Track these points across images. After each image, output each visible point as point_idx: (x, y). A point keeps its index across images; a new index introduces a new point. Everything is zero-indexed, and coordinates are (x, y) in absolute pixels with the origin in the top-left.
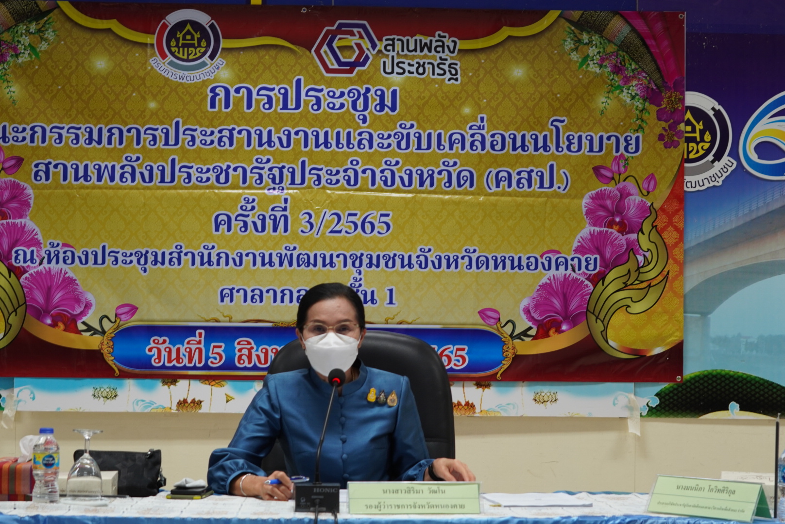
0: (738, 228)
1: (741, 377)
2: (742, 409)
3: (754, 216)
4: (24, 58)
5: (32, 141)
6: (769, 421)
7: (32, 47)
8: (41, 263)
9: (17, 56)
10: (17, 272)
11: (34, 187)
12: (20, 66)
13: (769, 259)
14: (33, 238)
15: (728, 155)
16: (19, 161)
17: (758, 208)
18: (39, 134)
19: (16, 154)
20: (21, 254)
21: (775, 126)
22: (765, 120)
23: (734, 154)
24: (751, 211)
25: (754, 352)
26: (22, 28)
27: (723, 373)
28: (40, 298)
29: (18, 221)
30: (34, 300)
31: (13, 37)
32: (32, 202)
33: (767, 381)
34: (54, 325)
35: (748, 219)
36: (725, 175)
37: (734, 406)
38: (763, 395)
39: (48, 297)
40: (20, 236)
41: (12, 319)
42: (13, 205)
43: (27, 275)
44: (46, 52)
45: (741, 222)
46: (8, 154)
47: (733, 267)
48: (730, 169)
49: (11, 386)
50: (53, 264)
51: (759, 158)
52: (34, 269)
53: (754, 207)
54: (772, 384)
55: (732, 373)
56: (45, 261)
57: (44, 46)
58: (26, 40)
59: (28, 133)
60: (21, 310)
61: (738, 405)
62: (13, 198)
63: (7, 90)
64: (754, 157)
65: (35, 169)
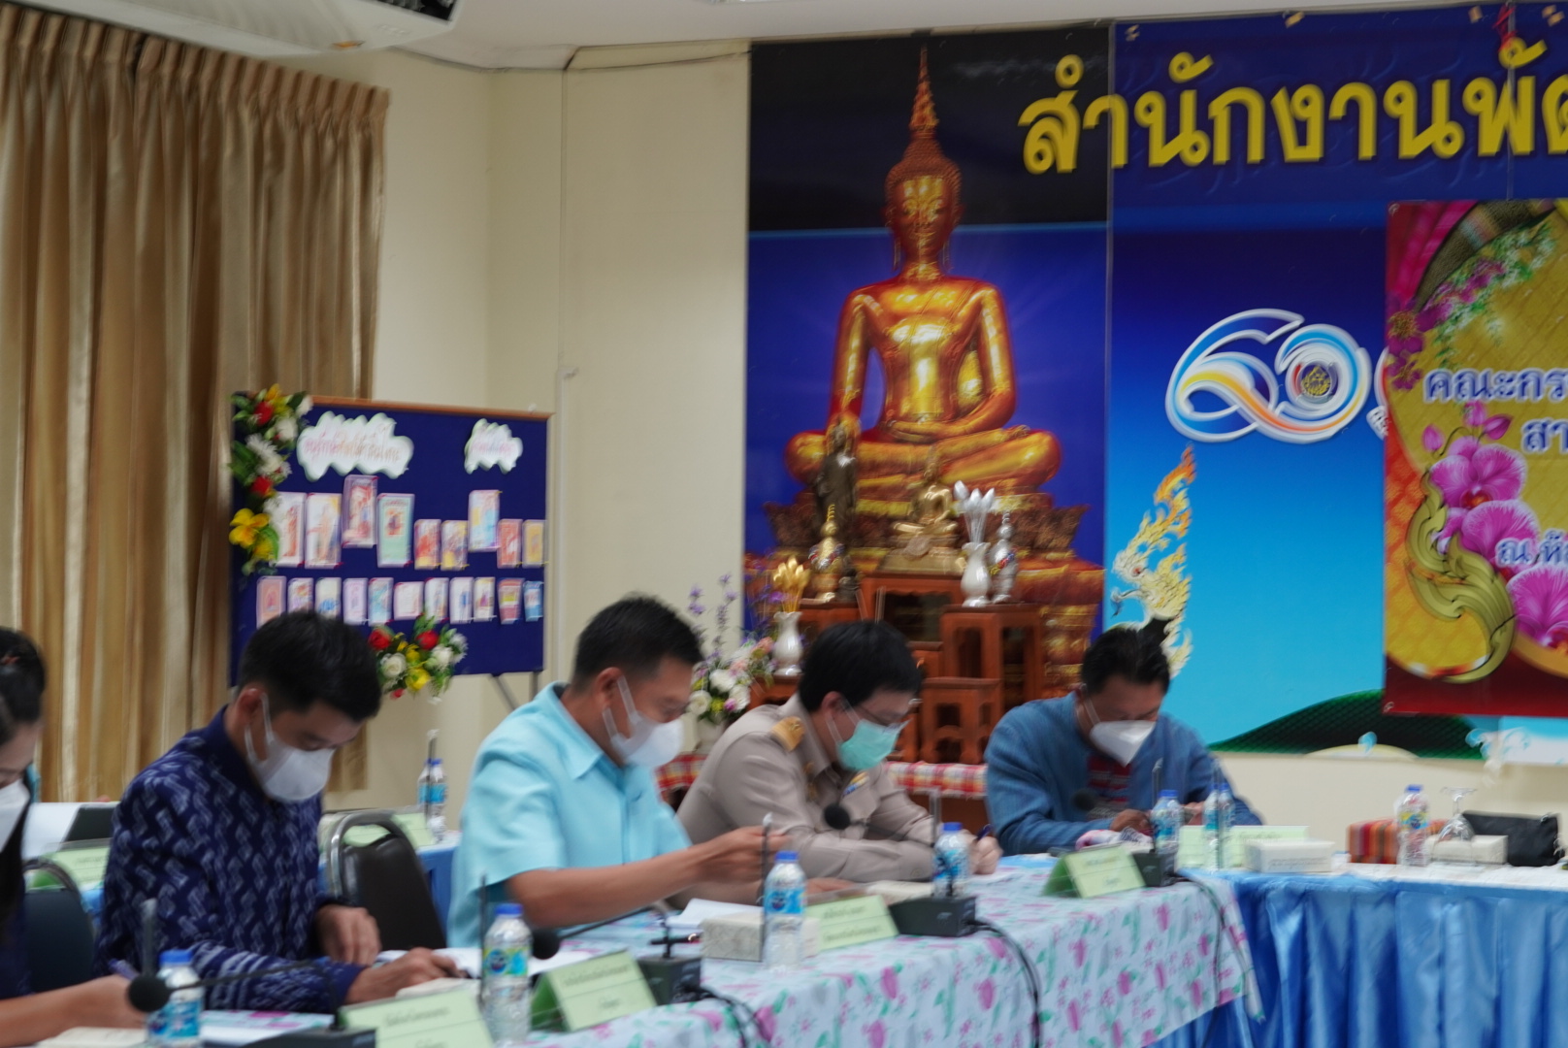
4: (1511, 281)
5: (1523, 393)
7: (1522, 266)
8: (1536, 562)
9: (1502, 277)
10: (1506, 573)
11: (1528, 458)
12: (1508, 290)
14: (1523, 528)
16: (1505, 423)
18: (1531, 386)
19: (1502, 411)
20: (1509, 550)
26: (1508, 239)
28: (1534, 608)
29: (1506, 504)
30: (1525, 611)
31: (1495, 254)
32: (1523, 476)
34: (1554, 645)
39: (1546, 607)
40: (1507, 525)
41: (1499, 637)
42: (1499, 481)
43: (1514, 579)
44: (1540, 271)
46: (1488, 413)
49: (1495, 729)
50: (1552, 562)
52: (1527, 569)
56: (1542, 557)
57: (1536, 264)
58: (1513, 256)
59: (1516, 384)
60: (1510, 624)
62: (1497, 473)
63: (1489, 325)
65: (1526, 435)
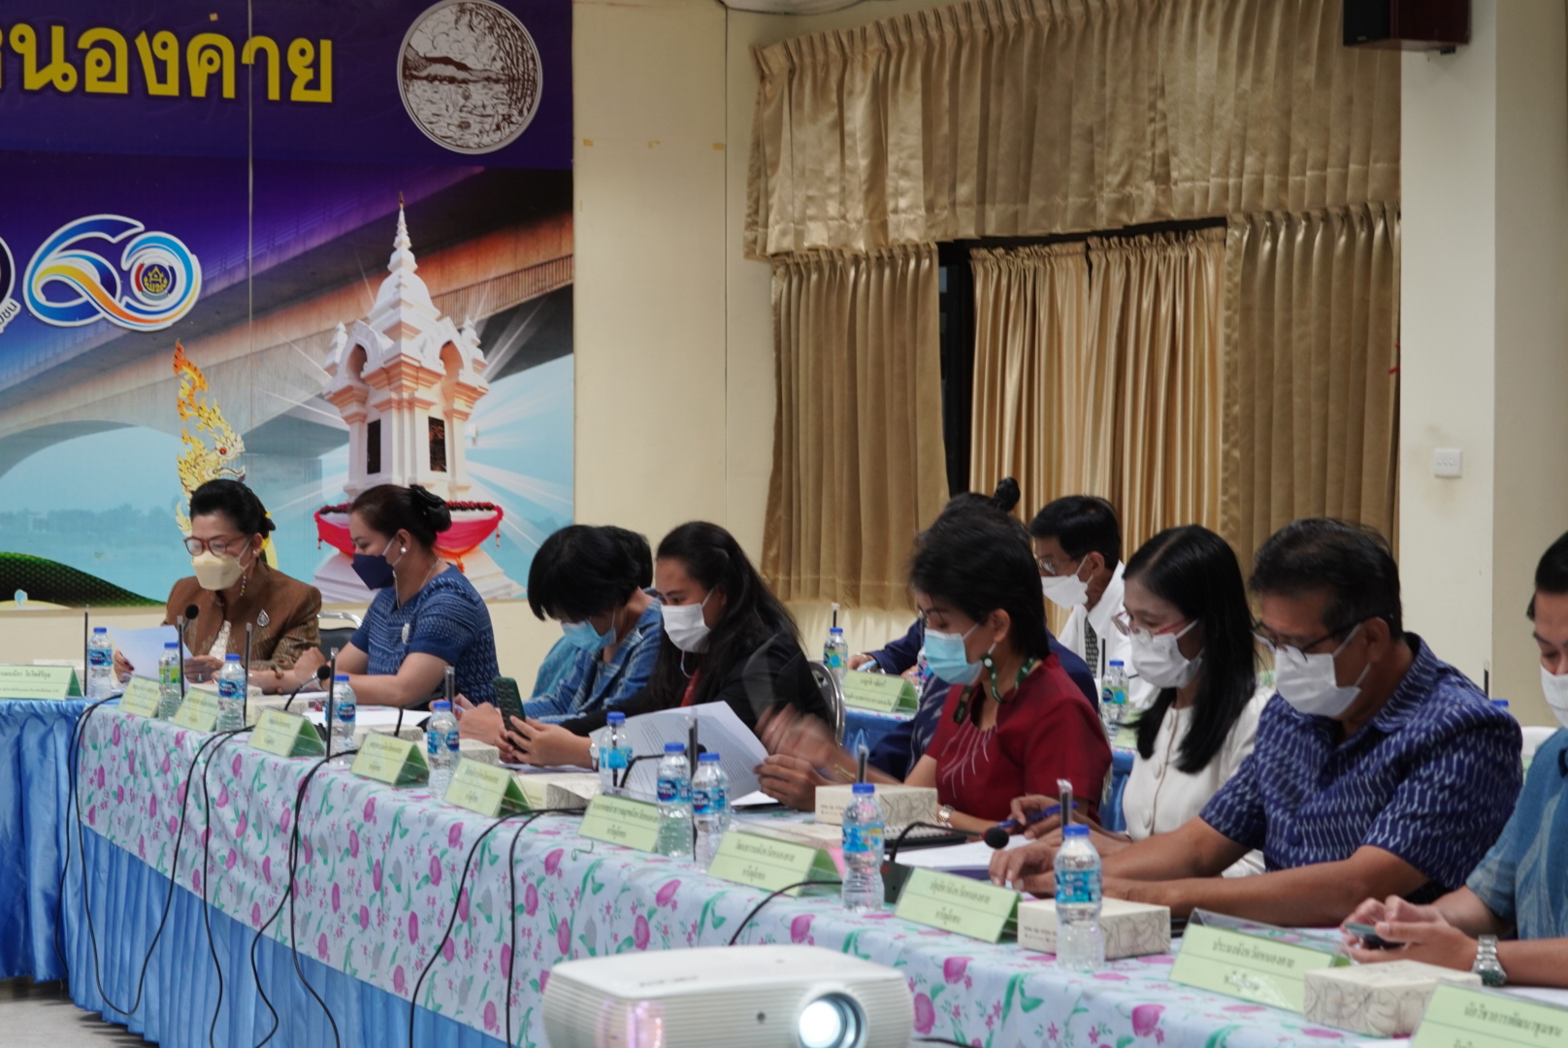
0: (23, 384)
1: (29, 560)
2: (31, 597)
3: (42, 369)
6: (63, 611)
13: (60, 420)
15: (12, 297)
17: (46, 360)
21: (66, 262)
22: (54, 254)
23: (18, 295)
24: (38, 364)
25: (44, 531)
27: (8, 556)
33: (60, 565)
35: (35, 373)
36: (7, 321)
37: (21, 595)
38: (55, 581)
45: (26, 377)
47: (17, 430)
48: (13, 314)
51: (48, 299)
53: (41, 359)
54: (64, 568)
55: (18, 556)
61: (25, 594)
64: (41, 298)
